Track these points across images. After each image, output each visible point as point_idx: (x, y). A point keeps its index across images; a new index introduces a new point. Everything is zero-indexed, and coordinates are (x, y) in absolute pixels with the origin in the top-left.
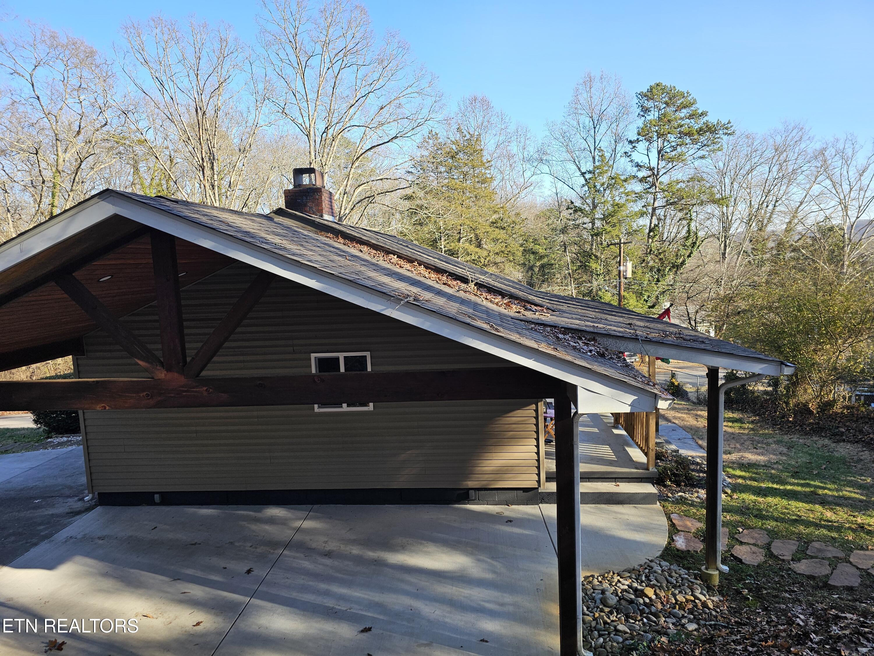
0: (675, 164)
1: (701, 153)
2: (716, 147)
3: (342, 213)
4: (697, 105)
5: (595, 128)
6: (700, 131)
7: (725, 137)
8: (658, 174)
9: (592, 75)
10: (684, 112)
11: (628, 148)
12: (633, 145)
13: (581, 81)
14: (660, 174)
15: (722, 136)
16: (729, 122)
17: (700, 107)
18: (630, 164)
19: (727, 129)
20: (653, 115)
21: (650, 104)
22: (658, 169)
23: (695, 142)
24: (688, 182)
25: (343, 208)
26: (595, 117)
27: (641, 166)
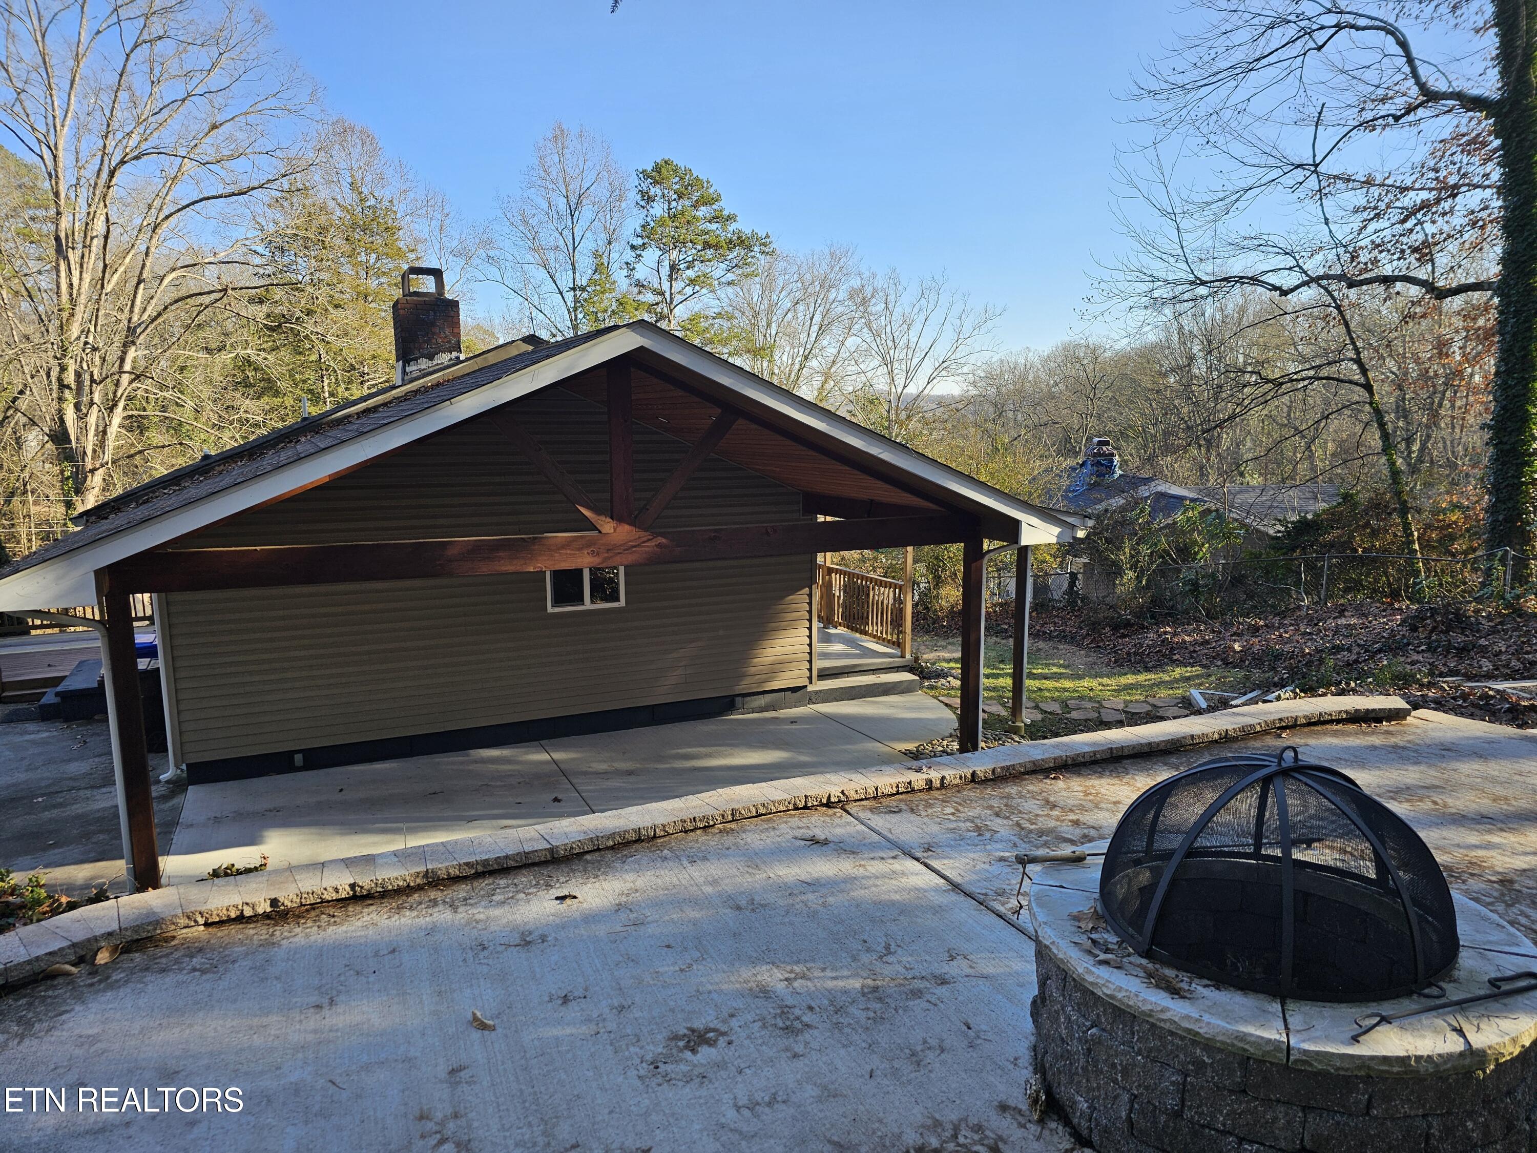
0: (697, 288)
1: (730, 277)
2: (749, 270)
3: (135, 318)
4: (721, 203)
5: (572, 216)
6: (730, 245)
7: (762, 257)
8: (671, 302)
9: (564, 127)
10: (703, 211)
11: (629, 255)
12: (638, 252)
13: (550, 135)
14: (675, 303)
15: (758, 255)
16: (767, 236)
17: (727, 206)
18: (628, 281)
19: (765, 245)
20: (658, 209)
21: (655, 190)
22: (671, 294)
23: (722, 258)
24: (714, 318)
25: (137, 310)
26: (573, 200)
27: (643, 286)
